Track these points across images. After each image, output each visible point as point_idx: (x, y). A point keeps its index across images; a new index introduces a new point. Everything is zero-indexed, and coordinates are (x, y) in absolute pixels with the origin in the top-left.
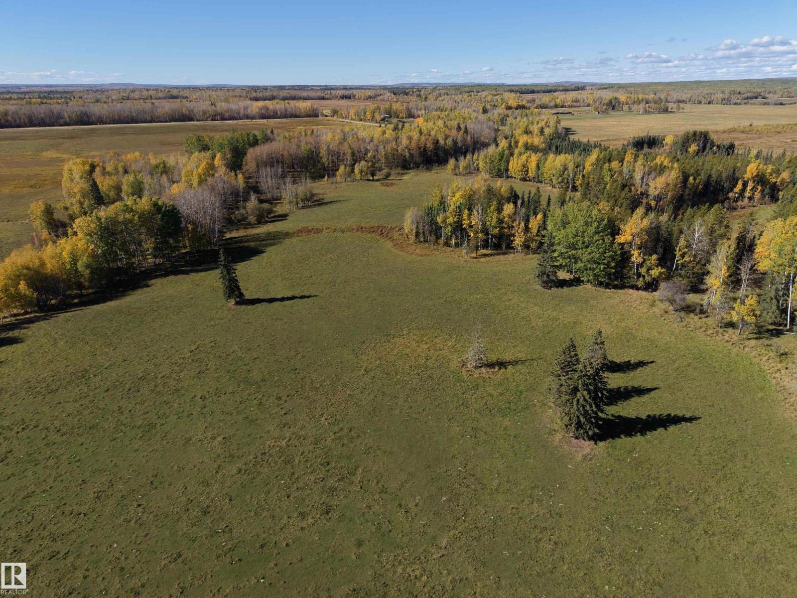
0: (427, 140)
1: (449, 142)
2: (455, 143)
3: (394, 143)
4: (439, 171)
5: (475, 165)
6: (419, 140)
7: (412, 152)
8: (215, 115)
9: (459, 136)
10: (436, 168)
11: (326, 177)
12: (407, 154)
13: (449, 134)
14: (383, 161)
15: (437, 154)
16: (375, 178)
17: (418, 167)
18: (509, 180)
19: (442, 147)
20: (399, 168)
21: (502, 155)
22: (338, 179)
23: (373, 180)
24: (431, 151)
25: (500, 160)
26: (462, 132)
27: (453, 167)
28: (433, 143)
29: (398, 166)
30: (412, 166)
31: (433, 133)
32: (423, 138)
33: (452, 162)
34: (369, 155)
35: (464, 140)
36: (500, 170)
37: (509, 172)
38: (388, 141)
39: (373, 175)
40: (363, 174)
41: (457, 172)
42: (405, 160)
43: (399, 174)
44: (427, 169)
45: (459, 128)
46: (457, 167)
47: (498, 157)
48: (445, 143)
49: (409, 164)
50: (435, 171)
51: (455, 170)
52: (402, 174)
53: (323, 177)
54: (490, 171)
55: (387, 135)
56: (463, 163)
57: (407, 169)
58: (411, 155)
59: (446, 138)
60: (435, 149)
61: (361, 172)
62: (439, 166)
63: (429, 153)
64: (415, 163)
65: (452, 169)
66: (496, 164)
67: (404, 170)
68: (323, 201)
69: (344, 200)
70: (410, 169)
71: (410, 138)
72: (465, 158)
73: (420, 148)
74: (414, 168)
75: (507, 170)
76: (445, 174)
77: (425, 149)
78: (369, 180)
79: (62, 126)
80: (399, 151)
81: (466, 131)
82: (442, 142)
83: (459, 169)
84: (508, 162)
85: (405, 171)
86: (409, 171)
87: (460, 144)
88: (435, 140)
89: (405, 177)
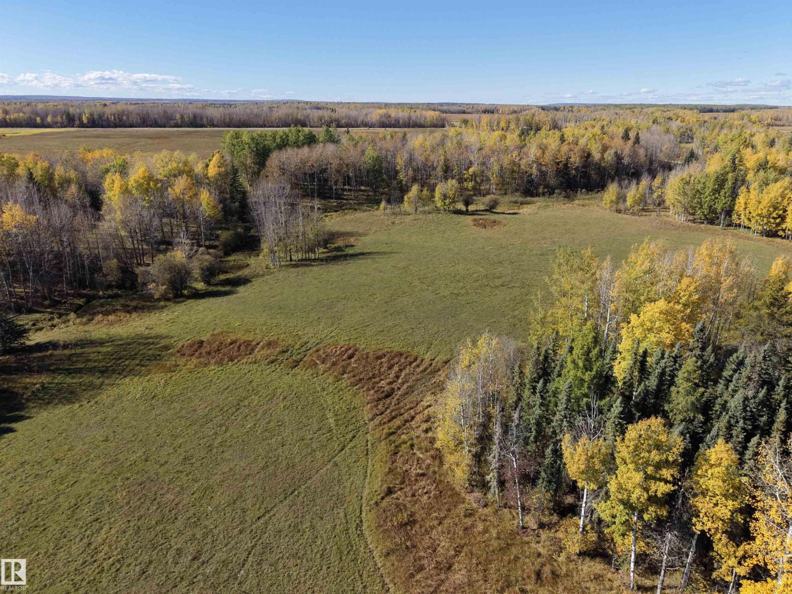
0: (572, 150)
1: (609, 156)
2: (619, 157)
3: (515, 153)
4: (587, 202)
5: (655, 195)
6: (559, 151)
7: (544, 168)
8: (331, 122)
9: (626, 149)
10: (583, 196)
11: (383, 204)
12: (534, 171)
13: (608, 144)
14: (494, 180)
15: (586, 175)
16: (471, 208)
17: (551, 193)
18: (732, 230)
19: (596, 163)
20: (518, 194)
21: (721, 182)
22: (406, 206)
23: (467, 213)
24: (577, 169)
25: (716, 191)
26: (631, 142)
27: (614, 198)
28: (581, 157)
29: (517, 190)
30: (541, 190)
31: (582, 142)
32: (565, 148)
33: (612, 189)
34: (471, 170)
35: (634, 155)
36: (712, 210)
37: (734, 217)
38: (506, 150)
39: (467, 203)
40: (447, 201)
41: (621, 206)
42: (530, 182)
43: (516, 202)
44: (567, 197)
45: (626, 137)
46: (622, 198)
47: (710, 185)
48: (603, 158)
49: (537, 188)
50: (581, 202)
51: (617, 203)
52: (522, 203)
53: (378, 203)
54: (690, 211)
55: (508, 142)
56: (633, 192)
57: (532, 195)
58: (543, 174)
59: (605, 149)
60: (584, 166)
61: (445, 197)
62: (587, 194)
63: (574, 172)
64: (547, 186)
65: (612, 202)
66: (707, 199)
67: (526, 196)
68: (350, 251)
69: (384, 253)
70: (538, 195)
71: (543, 148)
72: (638, 184)
73: (558, 164)
74: (544, 194)
75: (729, 212)
76: (597, 209)
77: (566, 165)
78: (459, 212)
79: (173, 127)
80: (522, 167)
81: (637, 140)
82: (596, 156)
83: (625, 201)
84: (734, 195)
85: (529, 199)
86: (535, 199)
87: (626, 161)
88: (584, 152)
89: (526, 210)
